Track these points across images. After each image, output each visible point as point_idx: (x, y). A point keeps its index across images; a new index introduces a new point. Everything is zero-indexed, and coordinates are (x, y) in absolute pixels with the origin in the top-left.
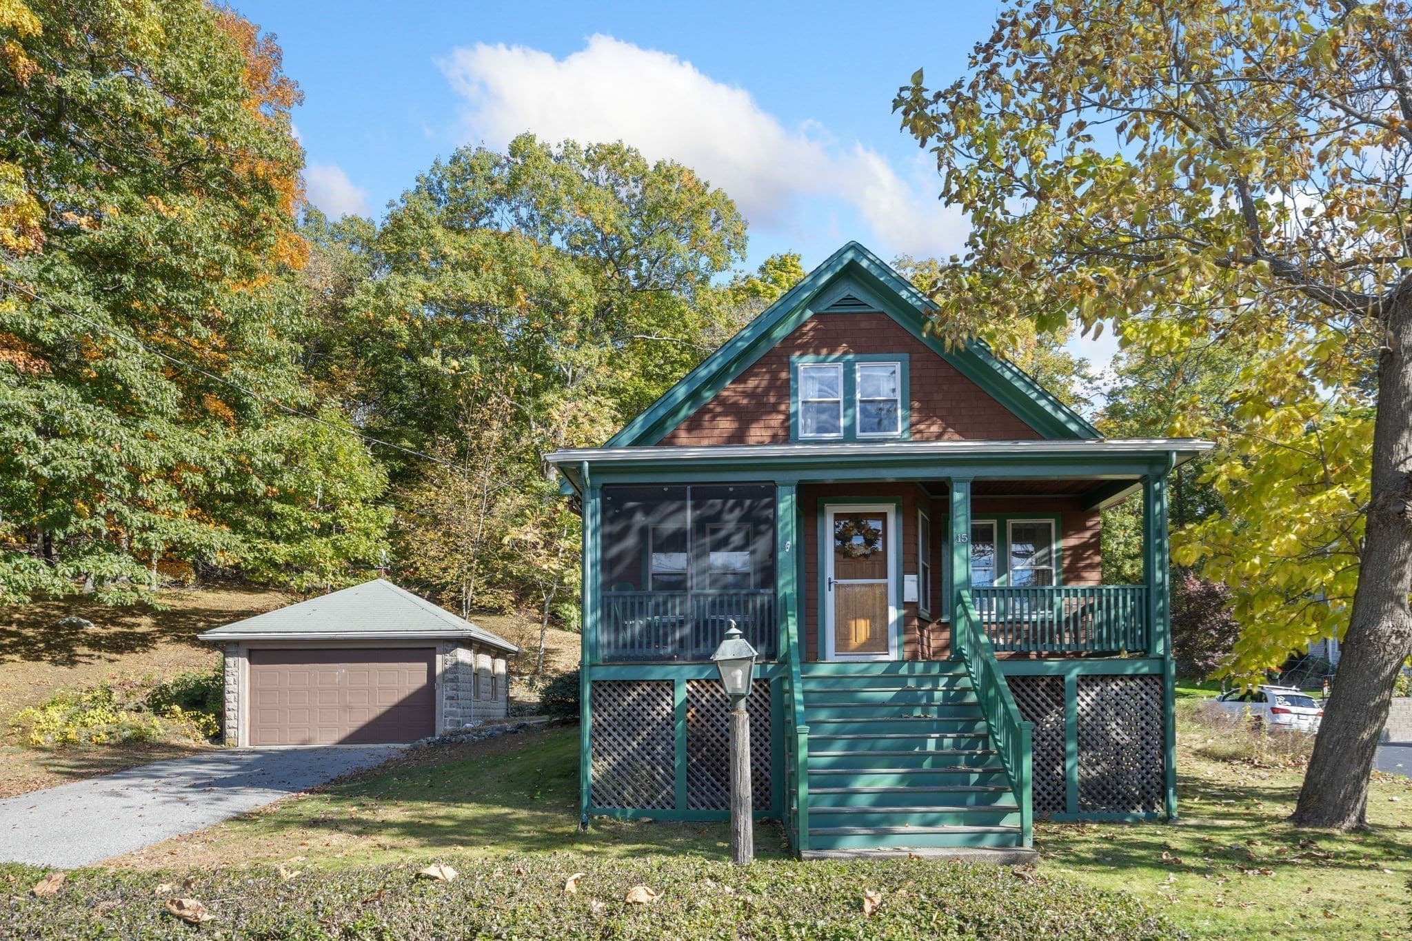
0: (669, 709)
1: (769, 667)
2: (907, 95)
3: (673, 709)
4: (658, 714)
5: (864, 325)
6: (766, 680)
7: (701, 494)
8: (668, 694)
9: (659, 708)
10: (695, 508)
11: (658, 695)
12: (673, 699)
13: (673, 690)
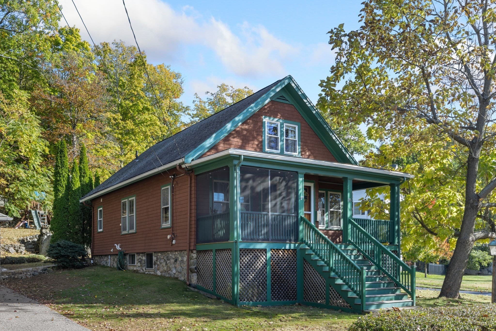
0: (264, 260)
1: (297, 245)
2: (335, 31)
3: (266, 261)
4: (261, 263)
5: (287, 108)
6: (295, 250)
7: (274, 174)
8: (264, 255)
9: (261, 260)
10: (271, 179)
11: (261, 255)
12: (266, 257)
13: (266, 253)
